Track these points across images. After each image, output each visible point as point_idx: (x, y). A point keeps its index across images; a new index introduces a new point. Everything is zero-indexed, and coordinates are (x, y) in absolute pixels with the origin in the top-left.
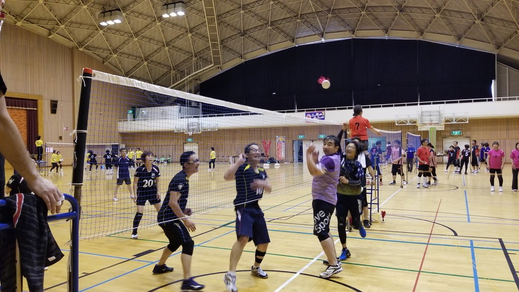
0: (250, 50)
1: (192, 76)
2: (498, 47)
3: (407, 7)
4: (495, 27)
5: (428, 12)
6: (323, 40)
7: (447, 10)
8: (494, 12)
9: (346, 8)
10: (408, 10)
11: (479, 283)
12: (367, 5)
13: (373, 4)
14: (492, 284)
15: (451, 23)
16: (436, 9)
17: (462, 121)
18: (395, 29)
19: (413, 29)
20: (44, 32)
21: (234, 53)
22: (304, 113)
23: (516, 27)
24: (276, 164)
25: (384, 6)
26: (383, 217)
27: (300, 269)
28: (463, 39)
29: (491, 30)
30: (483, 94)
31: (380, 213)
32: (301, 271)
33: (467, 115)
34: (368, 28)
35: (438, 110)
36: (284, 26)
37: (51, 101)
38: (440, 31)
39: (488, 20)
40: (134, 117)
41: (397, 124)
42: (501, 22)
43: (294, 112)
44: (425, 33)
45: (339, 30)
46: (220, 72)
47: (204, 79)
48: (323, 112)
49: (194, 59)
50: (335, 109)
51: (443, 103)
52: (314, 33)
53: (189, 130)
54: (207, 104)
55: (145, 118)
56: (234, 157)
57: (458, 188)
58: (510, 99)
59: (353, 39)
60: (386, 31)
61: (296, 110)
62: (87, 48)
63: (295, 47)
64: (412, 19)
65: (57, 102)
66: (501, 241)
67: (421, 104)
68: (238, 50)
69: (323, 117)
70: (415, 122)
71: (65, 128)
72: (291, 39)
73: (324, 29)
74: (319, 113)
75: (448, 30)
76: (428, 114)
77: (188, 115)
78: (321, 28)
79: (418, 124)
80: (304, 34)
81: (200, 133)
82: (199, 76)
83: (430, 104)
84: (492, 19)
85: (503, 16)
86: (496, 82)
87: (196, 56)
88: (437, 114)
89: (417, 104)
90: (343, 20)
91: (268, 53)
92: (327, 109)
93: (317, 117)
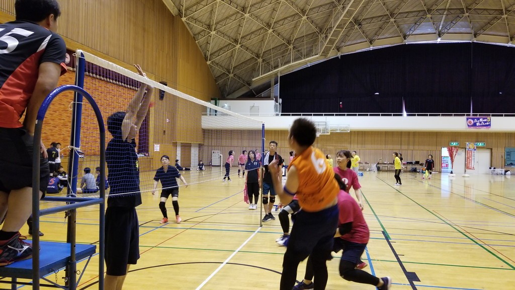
22: (465, 118)
48: (489, 118)
49: (291, 47)
60: (512, 38)
71: (168, 120)
74: (484, 119)
92: (493, 115)
93: (480, 123)
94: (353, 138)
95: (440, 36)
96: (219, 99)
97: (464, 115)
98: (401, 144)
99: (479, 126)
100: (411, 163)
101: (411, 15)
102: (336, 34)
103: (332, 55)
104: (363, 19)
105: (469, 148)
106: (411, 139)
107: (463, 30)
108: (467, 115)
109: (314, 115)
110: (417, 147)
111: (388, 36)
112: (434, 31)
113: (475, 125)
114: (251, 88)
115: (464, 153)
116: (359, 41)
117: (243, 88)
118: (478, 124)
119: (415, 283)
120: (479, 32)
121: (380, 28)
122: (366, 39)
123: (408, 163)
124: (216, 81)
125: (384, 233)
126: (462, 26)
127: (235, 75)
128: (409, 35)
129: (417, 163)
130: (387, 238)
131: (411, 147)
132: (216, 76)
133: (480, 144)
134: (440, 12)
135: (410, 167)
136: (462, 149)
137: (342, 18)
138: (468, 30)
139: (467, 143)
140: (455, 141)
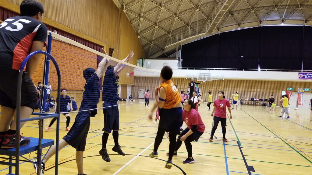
22: (297, 73)
74: (310, 74)
93: (307, 76)
94: (226, 84)
95: (283, 21)
96: (145, 59)
97: (297, 71)
98: (256, 88)
99: (306, 78)
100: (262, 100)
101: (264, 9)
102: (217, 20)
103: (214, 32)
104: (235, 11)
105: (300, 92)
106: (263, 85)
107: (298, 18)
108: (299, 71)
109: (202, 69)
110: (266, 90)
111: (250, 22)
112: (280, 19)
113: (304, 77)
114: (164, 52)
115: (296, 95)
116: (231, 24)
117: (160, 52)
118: (306, 77)
119: (252, 172)
120: (308, 20)
121: (245, 16)
122: (236, 23)
123: (260, 100)
124: (143, 48)
125: (238, 142)
126: (298, 16)
127: (154, 44)
128: (263, 21)
129: (266, 100)
130: (239, 145)
131: (263, 90)
132: (143, 45)
133: (307, 90)
134: (284, 7)
135: (261, 103)
136: (296, 92)
137: (221, 10)
138: (301, 18)
139: (298, 89)
140: (291, 87)
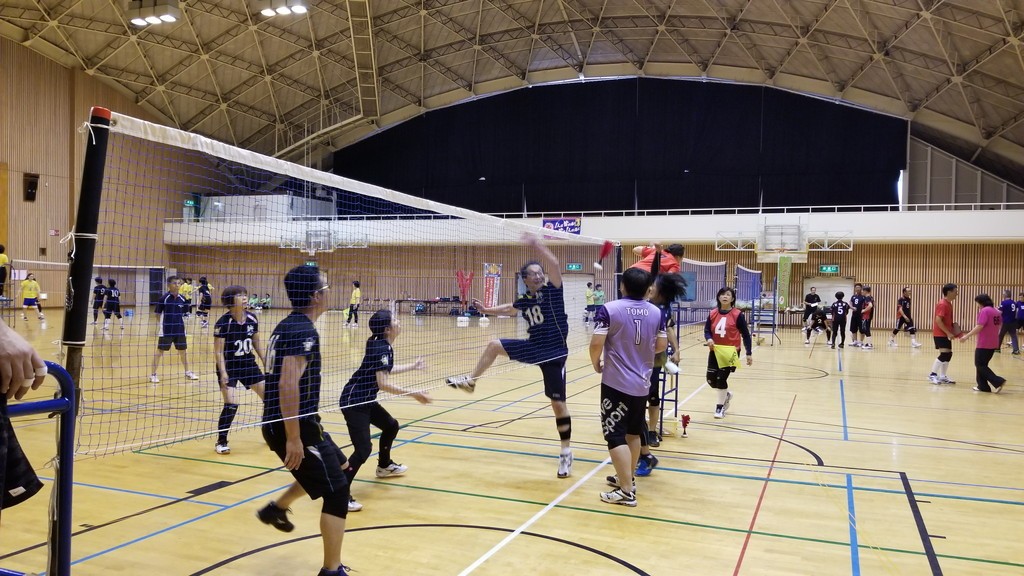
0: (437, 90)
1: (319, 136)
2: (914, 108)
3: (746, 21)
4: (909, 68)
5: (785, 34)
6: (582, 78)
7: (820, 31)
8: (907, 39)
9: (628, 18)
10: (747, 27)
11: (860, 555)
12: (669, 13)
13: (682, 12)
14: (883, 558)
15: (827, 57)
16: (801, 28)
17: (841, 246)
18: (720, 62)
19: (756, 65)
20: (14, 33)
21: (404, 94)
22: (540, 220)
23: (947, 71)
24: (481, 319)
25: (701, 17)
26: (685, 426)
27: (522, 523)
28: (849, 89)
29: (902, 74)
30: (880, 197)
31: (680, 418)
32: (522, 529)
33: (850, 235)
34: (670, 58)
35: (796, 223)
36: (506, 45)
37: (26, 175)
38: (805, 72)
39: (897, 54)
40: (198, 212)
41: (717, 249)
42: (921, 58)
43: (521, 216)
44: (777, 74)
45: (613, 59)
46: (375, 130)
47: (343, 144)
48: (578, 220)
49: (324, 102)
50: (600, 214)
51: (807, 210)
52: (564, 63)
53: (308, 244)
54: (345, 191)
55: (221, 217)
56: (400, 302)
57: (827, 374)
58: (931, 208)
59: (640, 78)
60: (705, 66)
61: (525, 213)
62: (102, 70)
63: (527, 88)
64: (755, 45)
65: (36, 177)
66: (903, 477)
67: (764, 211)
68: (413, 89)
69: (576, 230)
70: (752, 246)
71: (53, 232)
72: (519, 71)
73: (584, 55)
74: (570, 222)
75: (821, 69)
76: (776, 231)
77: (307, 213)
78: (579, 53)
79: (758, 250)
80: (546, 64)
81: (331, 251)
82: (333, 138)
83: (782, 211)
84: (905, 54)
85: (925, 48)
86: (907, 174)
87: (327, 97)
88: (796, 231)
89: (757, 211)
90: (621, 41)
91: (473, 97)
92: (585, 215)
93: (565, 228)
95: (580, 68)
97: (540, 216)
104: (435, 49)
105: (490, 273)
108: (545, 215)
133: (574, 267)
